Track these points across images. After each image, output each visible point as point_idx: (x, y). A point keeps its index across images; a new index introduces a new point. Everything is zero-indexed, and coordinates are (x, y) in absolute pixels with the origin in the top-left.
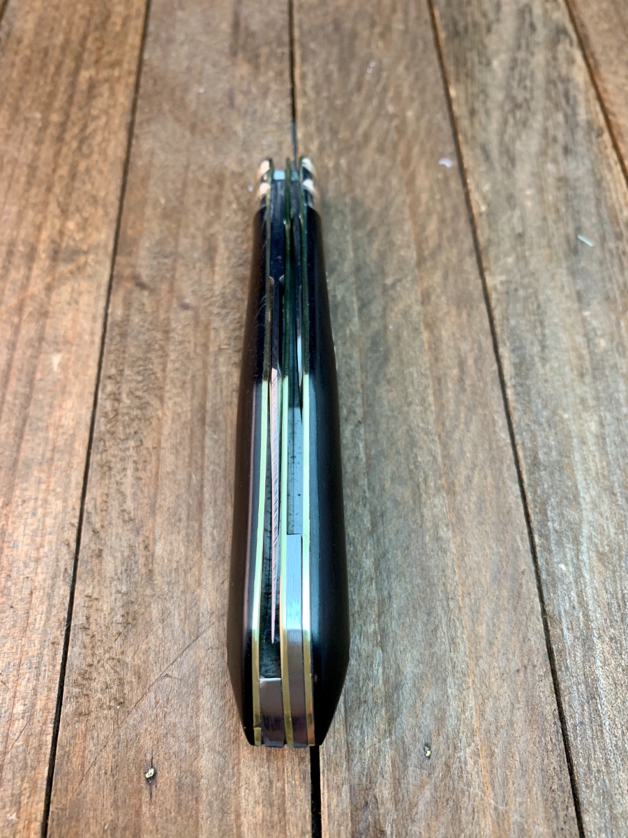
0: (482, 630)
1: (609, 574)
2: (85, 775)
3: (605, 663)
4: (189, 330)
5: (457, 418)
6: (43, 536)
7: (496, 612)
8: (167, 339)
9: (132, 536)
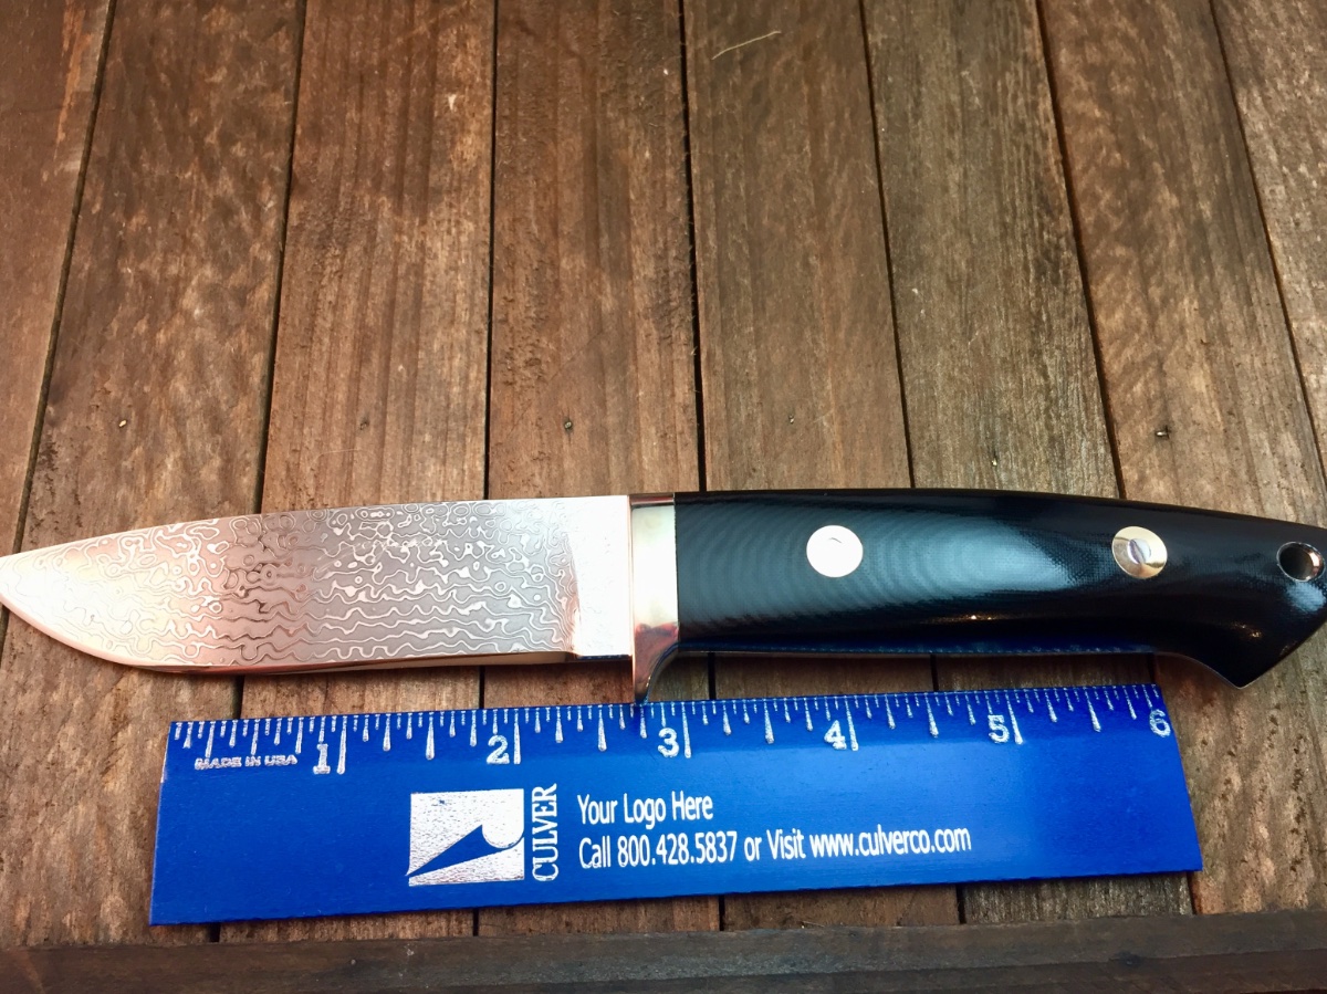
0: (841, 335)
1: (957, 298)
2: (515, 426)
3: (943, 364)
4: (576, 76)
5: (831, 165)
6: (459, 251)
7: (854, 322)
8: (555, 85)
9: (538, 252)
